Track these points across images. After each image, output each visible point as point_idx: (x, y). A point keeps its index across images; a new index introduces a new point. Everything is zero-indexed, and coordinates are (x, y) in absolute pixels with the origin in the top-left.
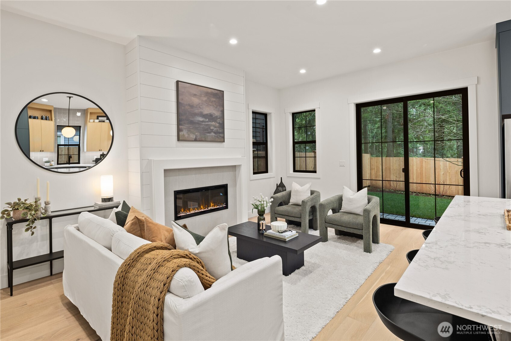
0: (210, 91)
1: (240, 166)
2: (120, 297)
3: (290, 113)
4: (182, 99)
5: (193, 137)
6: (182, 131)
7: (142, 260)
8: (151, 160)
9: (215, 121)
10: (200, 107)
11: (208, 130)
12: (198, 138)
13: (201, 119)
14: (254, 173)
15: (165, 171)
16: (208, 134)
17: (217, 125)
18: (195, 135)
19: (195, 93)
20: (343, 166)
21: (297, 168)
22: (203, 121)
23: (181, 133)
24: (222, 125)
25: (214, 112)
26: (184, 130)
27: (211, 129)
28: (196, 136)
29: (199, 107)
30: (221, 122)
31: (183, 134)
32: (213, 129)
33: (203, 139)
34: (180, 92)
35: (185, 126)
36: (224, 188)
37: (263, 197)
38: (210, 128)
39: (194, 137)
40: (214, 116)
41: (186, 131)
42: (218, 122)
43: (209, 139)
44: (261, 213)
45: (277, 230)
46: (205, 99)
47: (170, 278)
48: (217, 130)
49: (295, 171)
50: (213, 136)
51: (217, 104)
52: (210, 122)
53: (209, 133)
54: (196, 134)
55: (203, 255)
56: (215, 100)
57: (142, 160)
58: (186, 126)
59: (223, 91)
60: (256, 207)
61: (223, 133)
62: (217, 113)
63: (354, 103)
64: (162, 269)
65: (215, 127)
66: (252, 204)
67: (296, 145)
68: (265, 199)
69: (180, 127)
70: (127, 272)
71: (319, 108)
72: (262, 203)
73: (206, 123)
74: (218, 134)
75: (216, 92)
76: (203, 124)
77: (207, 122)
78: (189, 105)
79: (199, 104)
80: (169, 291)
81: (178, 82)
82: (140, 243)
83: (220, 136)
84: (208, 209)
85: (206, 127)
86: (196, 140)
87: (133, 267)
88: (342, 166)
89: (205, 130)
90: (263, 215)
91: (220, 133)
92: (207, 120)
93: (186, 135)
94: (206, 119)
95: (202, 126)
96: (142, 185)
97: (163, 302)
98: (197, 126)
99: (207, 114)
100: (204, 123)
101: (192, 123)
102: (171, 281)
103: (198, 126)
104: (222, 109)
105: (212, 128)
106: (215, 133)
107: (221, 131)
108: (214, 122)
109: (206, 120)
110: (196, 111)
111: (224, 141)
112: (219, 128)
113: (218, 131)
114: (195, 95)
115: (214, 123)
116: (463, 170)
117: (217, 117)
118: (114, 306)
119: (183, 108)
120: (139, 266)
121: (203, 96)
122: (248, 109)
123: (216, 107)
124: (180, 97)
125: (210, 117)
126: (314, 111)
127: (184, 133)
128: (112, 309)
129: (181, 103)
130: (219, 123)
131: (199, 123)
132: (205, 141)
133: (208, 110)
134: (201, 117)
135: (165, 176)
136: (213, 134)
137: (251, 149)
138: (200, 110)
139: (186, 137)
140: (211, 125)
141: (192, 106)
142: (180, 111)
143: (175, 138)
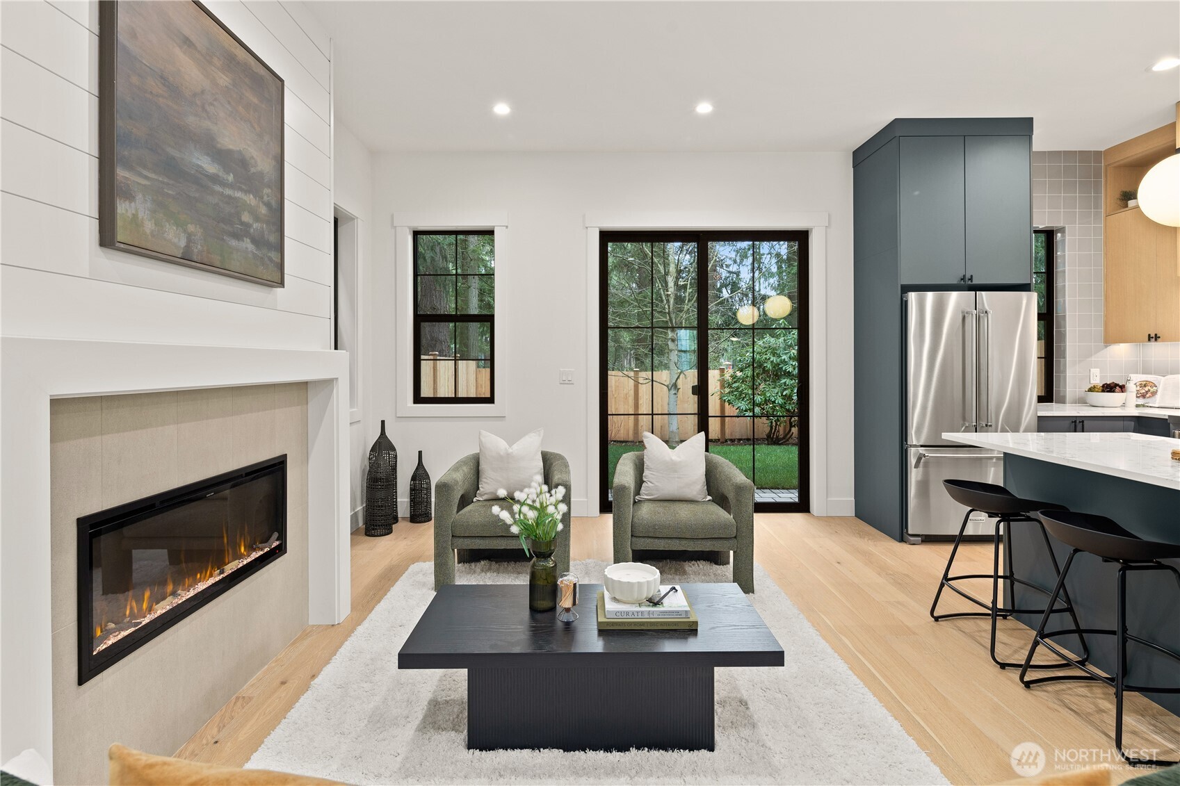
1: (329, 383)
5: (175, 239)
6: (128, 195)
9: (257, 194)
10: (207, 107)
11: (232, 223)
12: (196, 252)
13: (210, 167)
16: (234, 243)
17: (263, 210)
18: (185, 231)
20: (570, 383)
21: (426, 392)
22: (214, 179)
23: (125, 209)
24: (277, 217)
25: (253, 152)
26: (139, 197)
27: (242, 223)
28: (189, 240)
29: (203, 109)
30: (273, 203)
31: (135, 216)
32: (249, 226)
33: (216, 259)
35: (140, 175)
38: (238, 215)
39: (182, 244)
40: (253, 170)
41: (149, 205)
42: (265, 199)
43: (234, 265)
46: (223, 80)
48: (262, 232)
49: (418, 399)
50: (250, 255)
52: (240, 189)
53: (237, 236)
54: (191, 228)
56: (255, 101)
58: (146, 178)
59: (282, 77)
61: (281, 247)
62: (261, 160)
63: (599, 229)
65: (257, 219)
69: (122, 173)
71: (507, 227)
73: (228, 192)
74: (264, 251)
76: (213, 192)
77: (231, 186)
78: (163, 79)
79: (203, 92)
83: (271, 260)
84: (222, 572)
85: (227, 209)
86: (186, 260)
88: (567, 382)
89: (224, 221)
91: (270, 246)
92: (231, 178)
93: (149, 226)
94: (228, 173)
95: (210, 199)
98: (194, 191)
99: (229, 152)
100: (218, 188)
101: (172, 168)
103: (197, 195)
104: (276, 147)
105: (246, 217)
106: (254, 241)
107: (272, 239)
108: (251, 196)
109: (225, 176)
110: (193, 121)
111: (281, 284)
112: (267, 222)
113: (266, 236)
114: (187, 43)
115: (251, 200)
117: (261, 175)
119: (135, 81)
121: (216, 60)
123: (259, 135)
125: (241, 169)
126: (491, 231)
127: (139, 210)
130: (268, 205)
131: (200, 180)
132: (222, 268)
133: (232, 134)
134: (208, 155)
135: (51, 442)
136: (247, 245)
138: (207, 124)
139: (148, 232)
140: (244, 206)
141: (173, 90)
142: (121, 89)
143: (89, 228)
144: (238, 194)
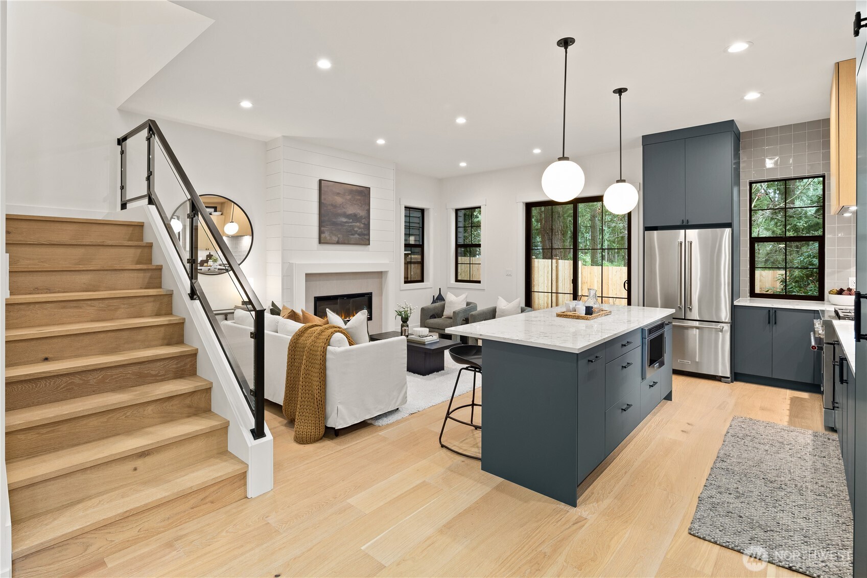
0: (354, 188)
1: (386, 272)
2: (293, 356)
3: (452, 209)
4: (325, 199)
5: (335, 239)
6: (324, 233)
7: (308, 332)
8: (292, 263)
9: (360, 222)
11: (351, 232)
12: (340, 240)
13: (344, 220)
14: (406, 282)
15: (307, 275)
16: (352, 236)
17: (362, 226)
18: (337, 237)
19: (338, 192)
21: (458, 278)
22: (346, 222)
23: (323, 236)
24: (367, 226)
25: (358, 211)
26: (326, 232)
27: (355, 231)
29: (343, 207)
30: (366, 223)
31: (325, 237)
32: (357, 231)
33: (346, 242)
34: (322, 192)
36: (369, 296)
37: (407, 304)
38: (353, 229)
39: (337, 240)
40: (358, 216)
41: (328, 233)
42: (363, 222)
43: (352, 242)
44: (405, 320)
45: (418, 334)
46: (349, 197)
47: (330, 336)
48: (362, 231)
50: (357, 239)
51: (362, 202)
52: (354, 222)
53: (352, 235)
54: (339, 236)
55: (350, 330)
56: (359, 198)
57: (283, 263)
58: (328, 228)
59: (370, 188)
60: (400, 314)
61: (369, 234)
62: (362, 213)
63: (523, 203)
64: (323, 334)
65: (360, 228)
66: (396, 311)
67: (459, 249)
68: (409, 306)
69: (322, 228)
70: (298, 339)
71: (486, 204)
72: (406, 309)
73: (350, 224)
74: (363, 236)
75: (362, 189)
76: (345, 226)
77: (351, 223)
78: (332, 205)
79: (343, 203)
80: (329, 345)
81: (320, 181)
82: (299, 326)
83: (365, 238)
85: (350, 229)
86: (338, 243)
87: (302, 336)
88: (509, 275)
89: (349, 232)
90: (406, 322)
91: (364, 235)
92: (351, 220)
93: (328, 238)
95: (345, 228)
96: (283, 289)
97: (326, 350)
98: (340, 227)
99: (351, 214)
100: (347, 224)
101: (335, 224)
102: (330, 339)
104: (367, 208)
105: (356, 229)
106: (359, 235)
107: (365, 232)
109: (349, 221)
110: (339, 211)
111: (369, 244)
112: (363, 229)
113: (363, 233)
114: (338, 194)
115: (358, 224)
116: (627, 282)
117: (361, 217)
118: (288, 362)
119: (325, 208)
120: (306, 335)
121: (347, 194)
122: (400, 204)
123: (361, 206)
124: (323, 197)
125: (355, 217)
126: (480, 207)
127: (326, 235)
128: (286, 364)
129: (323, 203)
130: (364, 224)
131: (342, 224)
132: (349, 244)
133: (351, 210)
134: (344, 217)
135: (306, 281)
136: (357, 236)
137: (403, 252)
138: (344, 210)
140: (356, 226)
141: (335, 206)
142: (323, 212)
143: (317, 240)
144: (353, 224)
